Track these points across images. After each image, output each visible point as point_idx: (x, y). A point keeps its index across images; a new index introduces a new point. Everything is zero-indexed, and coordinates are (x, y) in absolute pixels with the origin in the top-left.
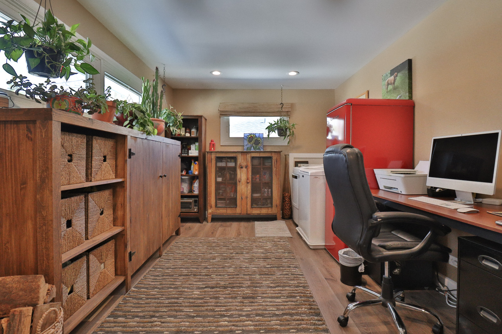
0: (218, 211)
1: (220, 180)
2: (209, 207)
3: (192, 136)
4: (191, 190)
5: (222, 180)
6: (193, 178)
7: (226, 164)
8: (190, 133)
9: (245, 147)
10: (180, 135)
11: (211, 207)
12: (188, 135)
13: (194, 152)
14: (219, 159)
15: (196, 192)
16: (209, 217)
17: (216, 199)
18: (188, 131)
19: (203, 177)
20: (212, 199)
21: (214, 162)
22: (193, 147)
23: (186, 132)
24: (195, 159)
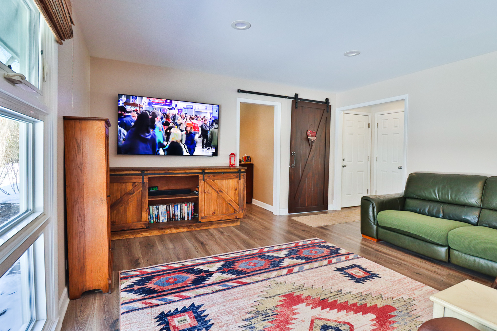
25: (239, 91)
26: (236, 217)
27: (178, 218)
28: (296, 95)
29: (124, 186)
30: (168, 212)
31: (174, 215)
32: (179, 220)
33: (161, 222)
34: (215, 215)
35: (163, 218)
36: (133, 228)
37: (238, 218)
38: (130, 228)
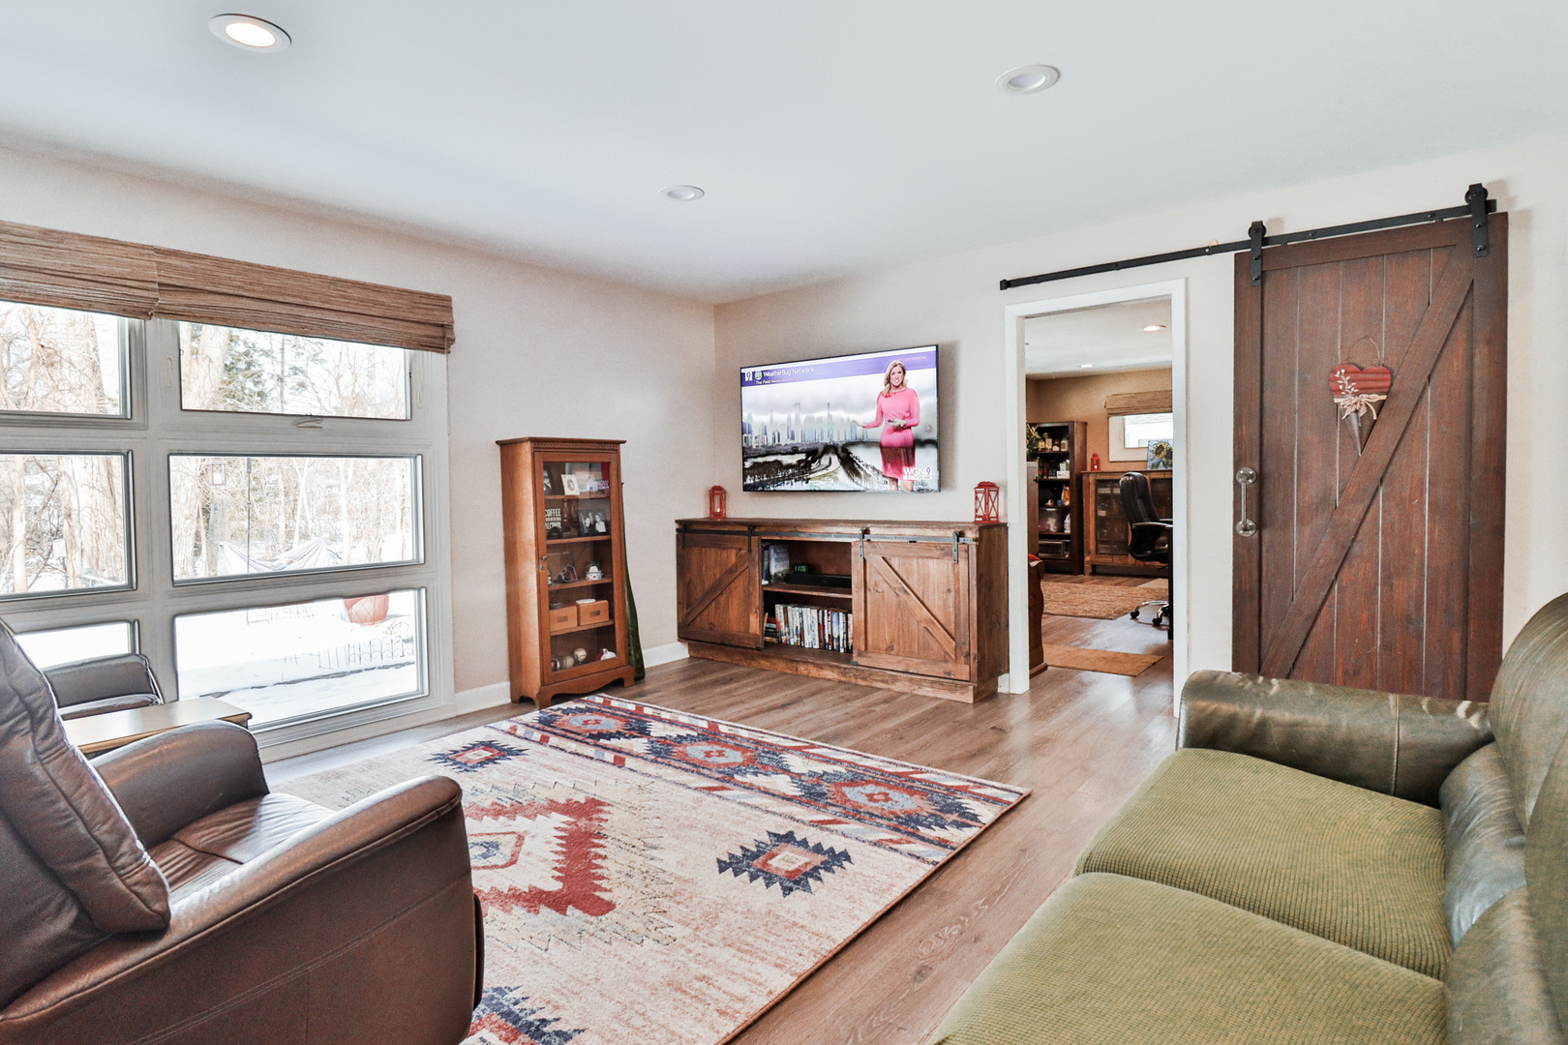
0: (1100, 560)
1: (1102, 513)
2: (1085, 554)
3: (1063, 450)
4: (1061, 528)
5: (1107, 514)
6: (1063, 512)
7: (1112, 491)
8: (1059, 446)
9: (1149, 464)
10: (1045, 449)
11: (1089, 553)
12: (1056, 449)
13: (1063, 473)
14: (1101, 483)
15: (1068, 531)
16: (1088, 568)
17: (1097, 542)
18: (1056, 443)
19: (1078, 510)
20: (1091, 542)
21: (1092, 488)
22: (1063, 466)
23: (1053, 445)
24: (1066, 482)
25: (1006, 284)
26: (949, 673)
27: (839, 646)
28: (1258, 229)
29: (725, 553)
30: (821, 627)
31: (831, 637)
32: (842, 651)
33: (807, 646)
34: (893, 653)
35: (811, 640)
36: (737, 643)
37: (952, 677)
38: (732, 643)
